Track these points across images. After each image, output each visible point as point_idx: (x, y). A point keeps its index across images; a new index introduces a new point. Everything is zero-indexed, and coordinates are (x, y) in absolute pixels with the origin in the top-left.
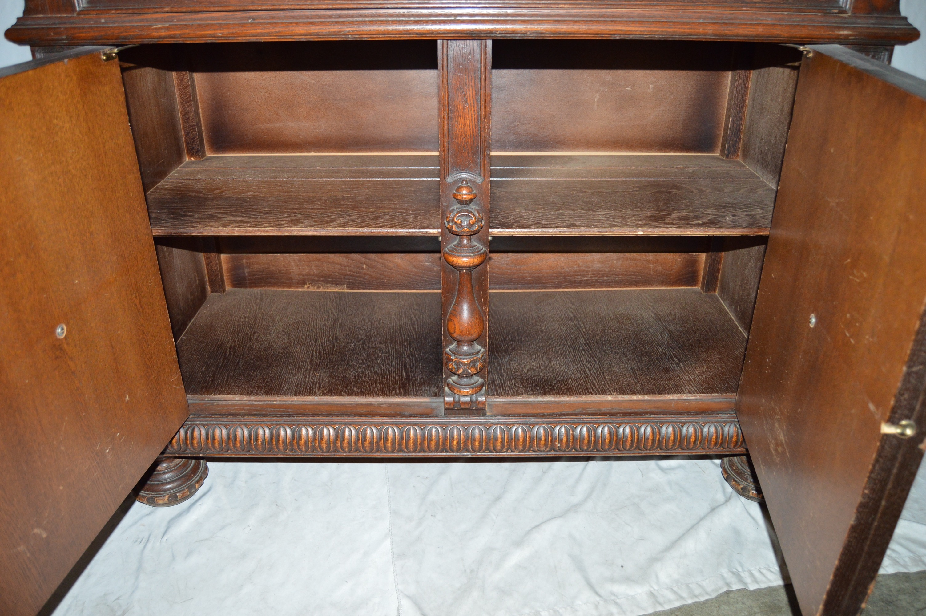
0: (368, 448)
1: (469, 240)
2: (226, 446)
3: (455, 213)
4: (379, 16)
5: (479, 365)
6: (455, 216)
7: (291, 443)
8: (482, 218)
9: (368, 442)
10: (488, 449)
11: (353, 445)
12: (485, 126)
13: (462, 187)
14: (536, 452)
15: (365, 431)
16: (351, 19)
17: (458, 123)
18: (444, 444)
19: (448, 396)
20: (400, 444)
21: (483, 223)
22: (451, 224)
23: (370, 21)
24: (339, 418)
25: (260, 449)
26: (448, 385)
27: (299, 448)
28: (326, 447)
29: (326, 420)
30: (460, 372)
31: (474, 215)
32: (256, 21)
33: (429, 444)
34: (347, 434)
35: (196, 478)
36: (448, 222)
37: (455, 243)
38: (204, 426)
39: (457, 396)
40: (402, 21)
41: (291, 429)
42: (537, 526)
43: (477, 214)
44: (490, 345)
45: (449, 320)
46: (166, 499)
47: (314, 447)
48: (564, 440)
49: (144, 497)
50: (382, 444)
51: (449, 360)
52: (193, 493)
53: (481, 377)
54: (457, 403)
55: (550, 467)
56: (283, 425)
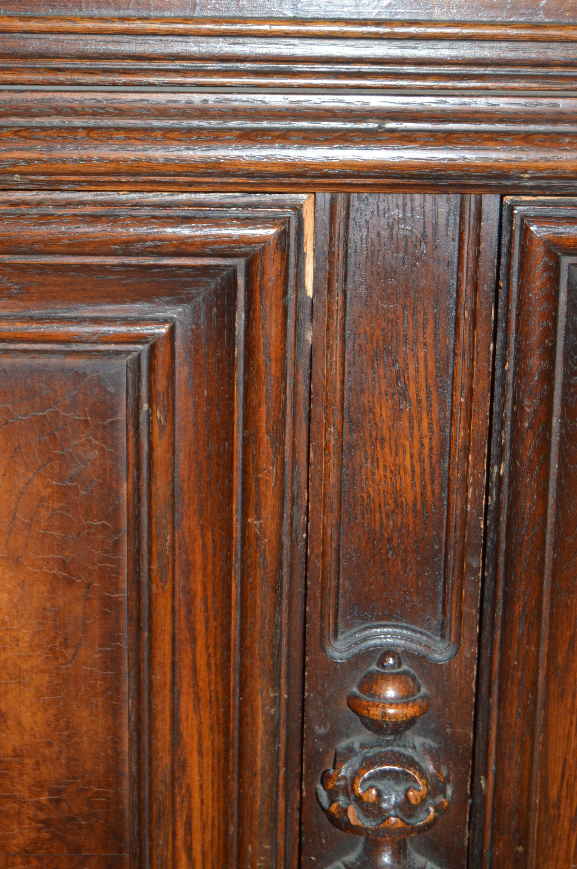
1: (403, 851)
3: (355, 761)
4: (121, 112)
6: (356, 775)
8: (447, 779)
12: (465, 478)
13: (384, 677)
16: (22, 121)
17: (375, 462)
21: (449, 791)
22: (342, 800)
23: (89, 129)
31: (422, 772)
36: (333, 797)
37: (352, 857)
40: (201, 129)
43: (431, 768)
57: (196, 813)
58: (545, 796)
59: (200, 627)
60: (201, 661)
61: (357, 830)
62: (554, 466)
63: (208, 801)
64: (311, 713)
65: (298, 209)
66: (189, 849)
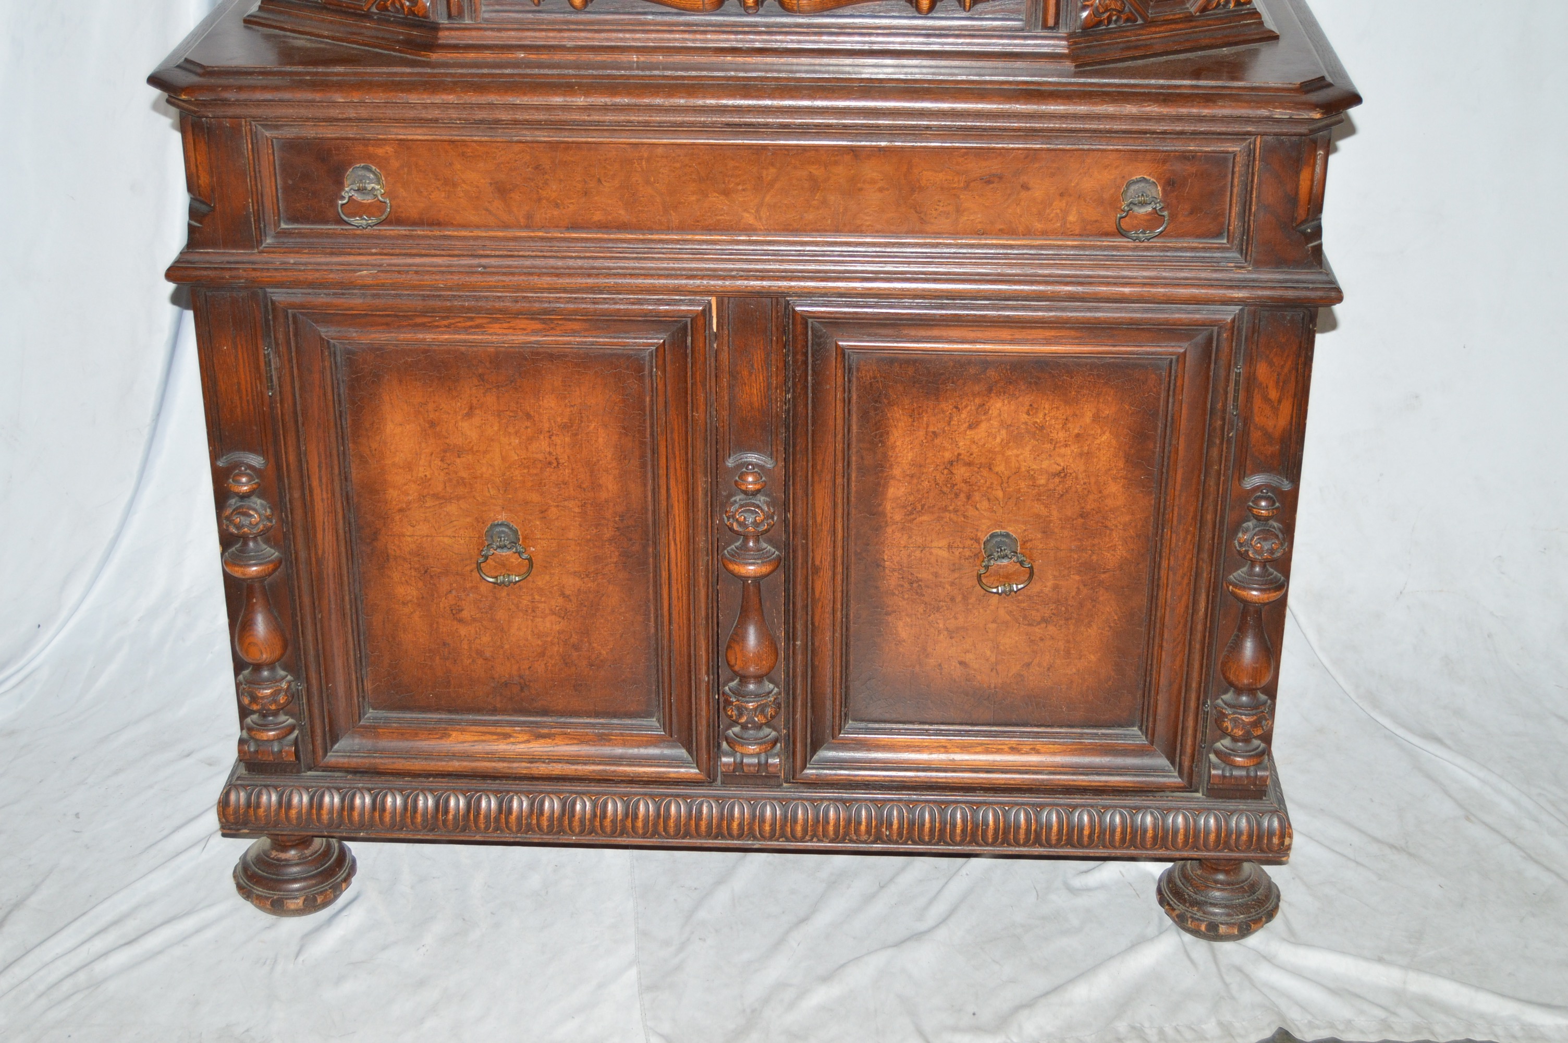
0: (608, 830)
1: (757, 541)
2: (401, 821)
3: (737, 506)
5: (770, 711)
6: (737, 511)
7: (497, 820)
8: (774, 513)
9: (608, 820)
10: (783, 835)
11: (587, 823)
12: (777, 398)
13: (748, 474)
14: (855, 842)
15: (605, 805)
17: (743, 392)
18: (719, 826)
19: (727, 754)
20: (656, 824)
21: (775, 518)
22: (731, 520)
24: (567, 784)
25: (450, 832)
26: (727, 739)
27: (507, 827)
28: (548, 826)
29: (548, 787)
30: (743, 720)
31: (762, 510)
32: (488, 270)
33: (697, 826)
34: (578, 807)
35: (342, 874)
36: (728, 518)
37: (738, 544)
38: (369, 790)
39: (738, 755)
41: (498, 798)
42: (857, 958)
43: (766, 509)
44: (787, 683)
45: (729, 647)
46: (300, 902)
47: (529, 825)
48: (895, 826)
49: (267, 898)
50: (629, 823)
51: (728, 703)
52: (336, 897)
53: (775, 729)
54: (739, 766)
55: (892, 880)
56: (486, 792)
57: (677, 525)
58: (815, 521)
59: (677, 453)
60: (678, 466)
61: (738, 533)
62: (810, 395)
63: (682, 521)
64: (720, 487)
65: (710, 303)
66: (675, 540)
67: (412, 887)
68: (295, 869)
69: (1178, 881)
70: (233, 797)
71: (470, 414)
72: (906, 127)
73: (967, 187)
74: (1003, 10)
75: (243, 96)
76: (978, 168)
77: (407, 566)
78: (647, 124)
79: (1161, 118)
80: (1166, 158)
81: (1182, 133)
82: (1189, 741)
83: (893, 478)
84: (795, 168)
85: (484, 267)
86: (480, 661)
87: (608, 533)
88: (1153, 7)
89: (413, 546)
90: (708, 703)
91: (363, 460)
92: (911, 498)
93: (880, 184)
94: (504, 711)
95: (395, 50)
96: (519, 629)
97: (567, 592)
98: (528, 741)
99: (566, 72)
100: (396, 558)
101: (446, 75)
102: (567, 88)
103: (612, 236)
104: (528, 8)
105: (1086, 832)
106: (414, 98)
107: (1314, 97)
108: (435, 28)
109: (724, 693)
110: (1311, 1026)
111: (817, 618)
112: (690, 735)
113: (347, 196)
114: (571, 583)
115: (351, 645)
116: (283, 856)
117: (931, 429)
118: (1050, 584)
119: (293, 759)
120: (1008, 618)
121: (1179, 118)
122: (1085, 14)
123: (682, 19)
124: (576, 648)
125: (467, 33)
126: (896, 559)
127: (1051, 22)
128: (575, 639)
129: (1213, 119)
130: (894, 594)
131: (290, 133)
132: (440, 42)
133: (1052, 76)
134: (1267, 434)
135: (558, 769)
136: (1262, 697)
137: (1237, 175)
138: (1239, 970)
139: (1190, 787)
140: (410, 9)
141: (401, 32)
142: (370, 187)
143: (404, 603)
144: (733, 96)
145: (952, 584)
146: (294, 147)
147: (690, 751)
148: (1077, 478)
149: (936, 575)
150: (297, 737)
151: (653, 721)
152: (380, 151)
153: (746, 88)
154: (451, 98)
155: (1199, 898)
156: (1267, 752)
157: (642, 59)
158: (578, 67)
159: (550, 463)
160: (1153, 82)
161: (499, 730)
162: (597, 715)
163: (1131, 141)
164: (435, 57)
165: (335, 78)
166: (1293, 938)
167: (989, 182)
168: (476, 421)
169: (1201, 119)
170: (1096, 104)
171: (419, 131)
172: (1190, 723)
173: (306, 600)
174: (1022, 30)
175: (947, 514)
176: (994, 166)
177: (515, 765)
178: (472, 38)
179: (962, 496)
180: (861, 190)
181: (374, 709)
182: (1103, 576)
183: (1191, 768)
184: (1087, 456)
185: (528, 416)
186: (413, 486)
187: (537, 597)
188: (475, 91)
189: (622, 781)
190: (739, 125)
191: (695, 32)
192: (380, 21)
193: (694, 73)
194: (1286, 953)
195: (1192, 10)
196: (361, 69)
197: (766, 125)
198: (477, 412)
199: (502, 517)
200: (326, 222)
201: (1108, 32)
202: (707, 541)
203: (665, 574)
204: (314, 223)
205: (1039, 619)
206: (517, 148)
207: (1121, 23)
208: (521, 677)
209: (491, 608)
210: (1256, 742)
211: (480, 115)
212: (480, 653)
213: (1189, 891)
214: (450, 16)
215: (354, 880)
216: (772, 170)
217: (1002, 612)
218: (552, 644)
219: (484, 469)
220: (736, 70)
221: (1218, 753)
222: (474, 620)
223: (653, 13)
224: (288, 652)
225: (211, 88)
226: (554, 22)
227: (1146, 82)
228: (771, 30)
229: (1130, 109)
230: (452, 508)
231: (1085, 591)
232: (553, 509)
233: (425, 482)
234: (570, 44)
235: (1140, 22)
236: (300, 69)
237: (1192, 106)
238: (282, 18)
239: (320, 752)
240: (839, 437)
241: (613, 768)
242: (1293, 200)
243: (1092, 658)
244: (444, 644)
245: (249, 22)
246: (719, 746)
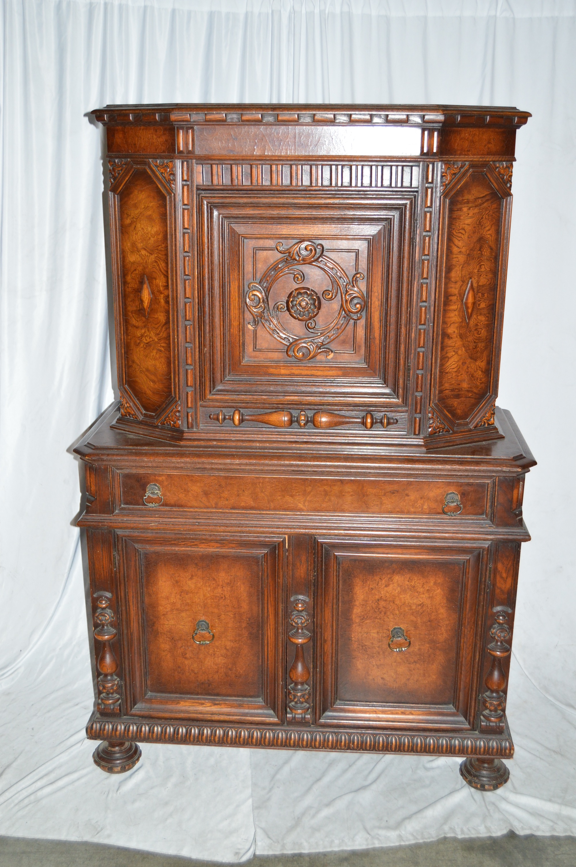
0: (242, 743)
1: (302, 629)
2: (160, 735)
5: (306, 697)
6: (294, 618)
7: (198, 737)
8: (309, 619)
9: (242, 738)
11: (234, 738)
12: (311, 574)
13: (299, 603)
14: (340, 750)
15: (241, 732)
17: (297, 572)
18: (286, 742)
19: (289, 714)
20: (260, 741)
21: (310, 621)
22: (292, 622)
24: (226, 724)
25: (179, 740)
26: (289, 707)
27: (202, 739)
28: (218, 739)
29: (218, 725)
30: (296, 700)
31: (304, 618)
33: (277, 741)
34: (230, 733)
35: (136, 757)
36: (291, 620)
37: (295, 630)
38: (148, 724)
39: (294, 714)
41: (198, 729)
42: (340, 796)
43: (306, 617)
44: (313, 685)
45: (290, 671)
46: (119, 768)
47: (210, 740)
48: (356, 743)
49: (106, 767)
50: (250, 740)
51: (290, 693)
52: (133, 766)
53: (308, 703)
54: (294, 718)
55: (354, 763)
56: (194, 726)
57: (271, 623)
58: (325, 622)
59: (272, 595)
60: (272, 600)
61: (294, 626)
62: (324, 573)
63: (273, 621)
64: (288, 608)
65: (285, 538)
66: (270, 628)
67: (163, 762)
68: (118, 755)
69: (469, 767)
70: (94, 726)
71: (191, 578)
72: (361, 472)
73: (385, 495)
74: (399, 428)
75: (109, 458)
76: (389, 488)
77: (165, 636)
78: (262, 470)
79: (459, 471)
80: (461, 485)
81: (468, 475)
82: (473, 711)
83: (356, 605)
84: (319, 487)
85: (199, 523)
86: (193, 674)
87: (244, 625)
88: (456, 426)
89: (168, 629)
90: (282, 693)
91: (150, 595)
92: (363, 613)
93: (352, 493)
94: (201, 694)
95: (167, 440)
96: (208, 662)
97: (228, 648)
98: (211, 706)
99: (232, 450)
100: (161, 633)
101: (186, 450)
102: (232, 456)
103: (248, 512)
104: (217, 425)
105: (432, 747)
106: (174, 460)
107: (519, 462)
108: (182, 432)
109: (288, 689)
110: (523, 828)
111: (325, 660)
112: (275, 705)
113: (147, 495)
114: (229, 644)
115: (143, 667)
116: (113, 749)
117: (371, 587)
118: (417, 647)
119: (118, 711)
120: (400, 661)
121: (466, 471)
122: (430, 430)
123: (276, 430)
124: (231, 669)
125: (194, 434)
126: (357, 637)
127: (417, 433)
128: (230, 666)
129: (479, 471)
130: (355, 651)
131: (126, 471)
132: (184, 437)
133: (418, 453)
134: (502, 590)
135: (222, 718)
136: (501, 694)
137: (489, 491)
138: (494, 804)
139: (473, 729)
140: (173, 424)
141: (170, 434)
142: (156, 492)
143: (164, 651)
144: (295, 460)
145: (379, 647)
146: (127, 476)
147: (274, 711)
148: (427, 606)
149: (372, 643)
150: (120, 703)
151: (260, 699)
152: (160, 479)
153: (300, 457)
154: (188, 460)
155: (477, 774)
156: (504, 715)
157: (261, 445)
158: (236, 448)
159: (222, 598)
160: (456, 456)
161: (200, 701)
162: (238, 696)
163: (448, 478)
164: (182, 443)
165: (144, 451)
166: (515, 791)
167: (393, 493)
168: (194, 581)
169: (475, 471)
170: (434, 465)
171: (175, 471)
172: (473, 704)
173: (126, 649)
174: (406, 435)
175: (377, 620)
176: (395, 487)
177: (205, 716)
178: (196, 436)
179: (383, 613)
180: (344, 495)
181: (151, 692)
182: (438, 645)
183: (473, 722)
184: (431, 598)
185: (214, 579)
186: (169, 606)
187: (216, 649)
188: (197, 457)
189: (248, 723)
190: (298, 471)
191: (281, 435)
192: (161, 429)
193: (281, 451)
194: (512, 797)
195: (471, 427)
196: (154, 448)
197: (308, 471)
198: (194, 577)
199: (203, 618)
200: (139, 505)
201: (439, 436)
202: (282, 629)
203: (266, 641)
204: (134, 505)
205: (413, 661)
206: (212, 478)
207: (444, 433)
208: (208, 680)
209: (198, 653)
210: (499, 712)
211: (199, 466)
212: (193, 671)
213: (473, 771)
214: (188, 428)
215: (140, 759)
216: (310, 488)
217: (398, 658)
218: (221, 668)
219: (196, 599)
220: (296, 450)
221: (484, 716)
222: (191, 658)
223: (265, 428)
224: (118, 669)
225: (97, 455)
226: (227, 431)
227: (454, 456)
228: (310, 434)
229: (448, 467)
230: (184, 614)
231: (431, 651)
232: (223, 616)
233: (174, 604)
234: (233, 439)
235: (451, 432)
236: (131, 447)
237: (472, 466)
238: (124, 426)
239: (129, 709)
240: (335, 589)
241: (244, 718)
242: (511, 501)
243: (434, 677)
244: (179, 667)
245: (112, 427)
246: (286, 710)
